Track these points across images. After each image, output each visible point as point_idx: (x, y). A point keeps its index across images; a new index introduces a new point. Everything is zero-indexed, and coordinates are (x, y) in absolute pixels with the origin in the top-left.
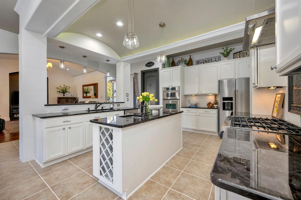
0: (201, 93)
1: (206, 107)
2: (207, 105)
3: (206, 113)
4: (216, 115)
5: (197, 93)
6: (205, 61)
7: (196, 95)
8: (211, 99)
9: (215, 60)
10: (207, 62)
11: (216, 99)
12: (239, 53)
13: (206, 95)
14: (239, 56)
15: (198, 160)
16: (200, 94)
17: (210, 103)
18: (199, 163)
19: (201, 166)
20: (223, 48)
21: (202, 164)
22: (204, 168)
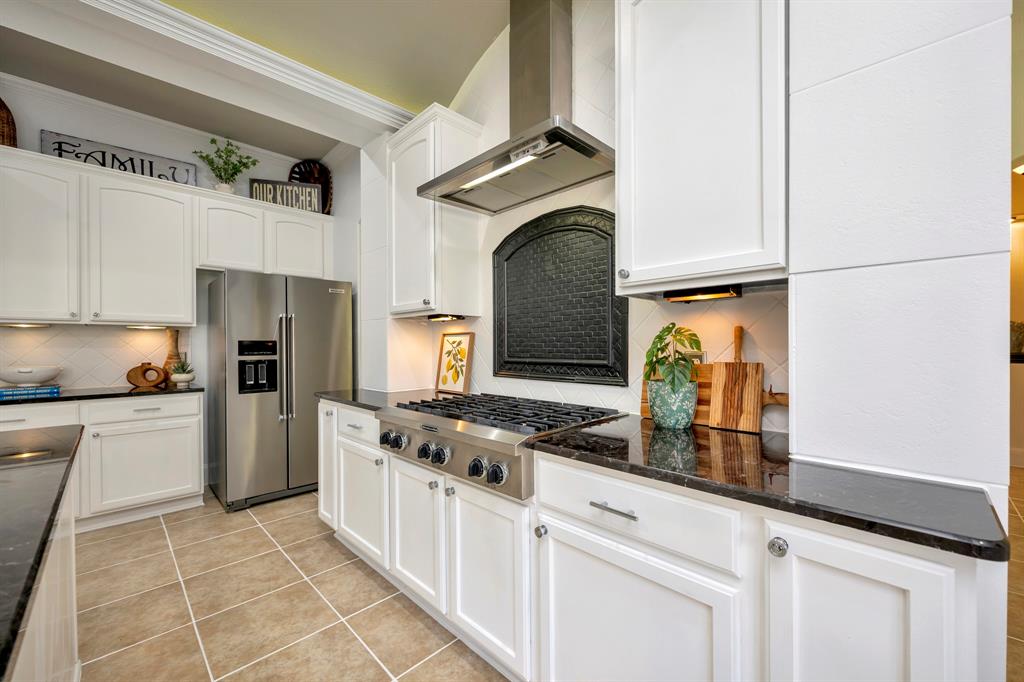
0: (96, 315)
1: (127, 386)
2: (130, 377)
3: (142, 415)
4: (195, 419)
5: (68, 317)
6: (114, 156)
7: (48, 327)
8: (151, 349)
9: (170, 175)
10: (122, 164)
11: (177, 347)
12: (270, 186)
13: (124, 328)
14: (270, 197)
15: (248, 655)
16: (86, 320)
17: (145, 368)
18: (266, 660)
19: (290, 663)
20: (213, 141)
21: (287, 655)
22: (308, 660)
